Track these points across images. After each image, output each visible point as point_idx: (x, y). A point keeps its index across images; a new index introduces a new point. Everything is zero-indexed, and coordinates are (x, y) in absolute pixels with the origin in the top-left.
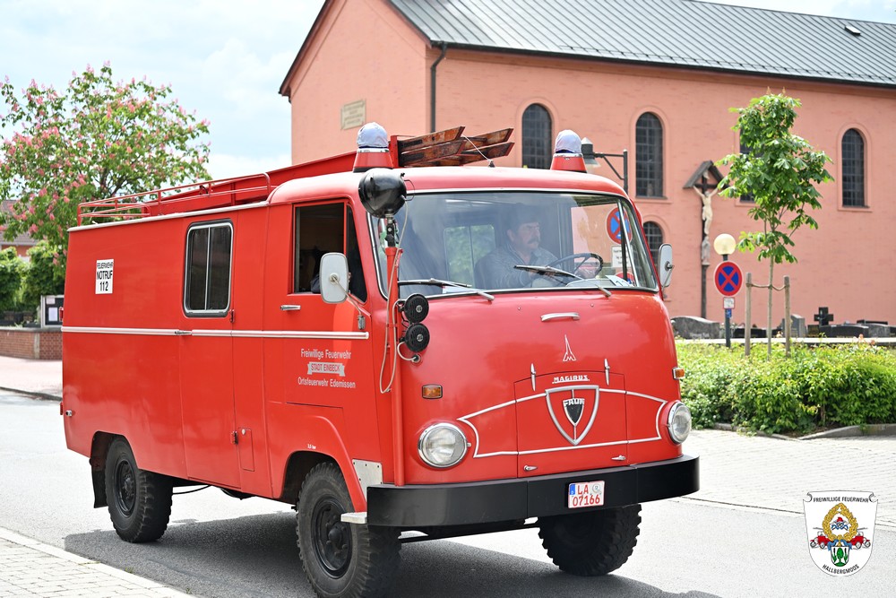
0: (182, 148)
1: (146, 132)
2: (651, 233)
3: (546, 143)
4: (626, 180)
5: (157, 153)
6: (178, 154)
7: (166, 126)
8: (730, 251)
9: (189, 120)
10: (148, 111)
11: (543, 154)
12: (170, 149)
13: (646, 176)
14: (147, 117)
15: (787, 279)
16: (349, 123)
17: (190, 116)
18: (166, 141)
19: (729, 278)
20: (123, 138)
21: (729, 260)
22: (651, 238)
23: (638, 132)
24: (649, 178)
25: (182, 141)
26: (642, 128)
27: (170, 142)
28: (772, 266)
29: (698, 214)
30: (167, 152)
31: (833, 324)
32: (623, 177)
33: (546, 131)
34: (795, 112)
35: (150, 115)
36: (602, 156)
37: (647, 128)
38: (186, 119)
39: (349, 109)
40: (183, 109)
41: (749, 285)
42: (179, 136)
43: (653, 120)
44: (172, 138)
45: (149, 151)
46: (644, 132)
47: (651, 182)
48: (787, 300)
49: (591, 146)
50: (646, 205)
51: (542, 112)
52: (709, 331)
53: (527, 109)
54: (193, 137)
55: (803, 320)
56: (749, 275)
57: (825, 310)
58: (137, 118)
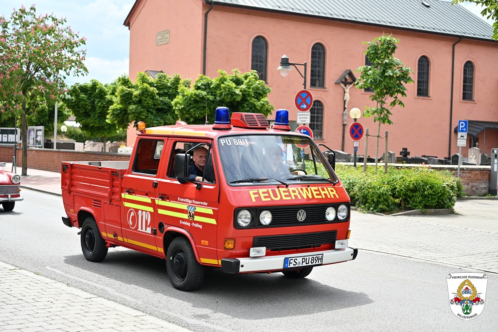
0: (71, 52)
1: (52, 42)
2: (317, 106)
3: (264, 56)
4: (305, 78)
5: (58, 54)
6: (69, 55)
7: (62, 40)
8: (358, 117)
9: (75, 37)
10: (54, 31)
11: (262, 63)
12: (65, 52)
13: (316, 76)
14: (53, 35)
15: (387, 133)
16: (160, 42)
17: (76, 35)
18: (63, 48)
19: (357, 131)
20: (40, 45)
21: (357, 122)
22: (317, 109)
23: (313, 53)
24: (317, 77)
25: (71, 48)
26: (315, 51)
27: (65, 49)
28: (380, 125)
29: (342, 97)
30: (63, 54)
31: (409, 157)
32: (304, 76)
33: (265, 50)
34: (397, 46)
35: (55, 34)
36: (293, 64)
37: (317, 51)
38: (73, 36)
39: (161, 34)
40: (72, 31)
41: (367, 135)
42: (70, 45)
43: (320, 47)
44: (65, 46)
45: (53, 53)
46: (316, 53)
47: (318, 79)
48: (387, 143)
49: (288, 59)
50: (315, 91)
51: (262, 41)
52: (346, 158)
53: (255, 38)
54: (77, 46)
55: (394, 154)
56: (367, 130)
57: (405, 149)
58: (47, 35)
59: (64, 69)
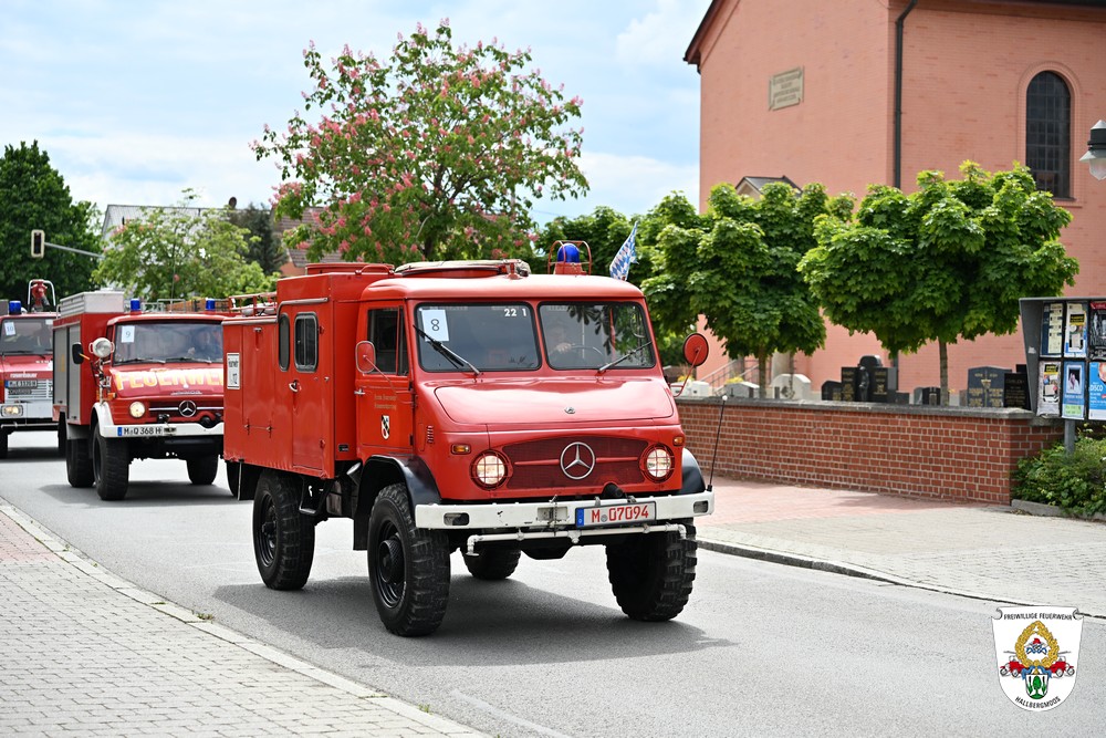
0: (544, 138)
1: (494, 114)
5: (510, 143)
6: (538, 144)
7: (522, 108)
9: (554, 97)
10: (498, 86)
11: (1057, 143)
12: (529, 139)
14: (498, 95)
16: (780, 101)
17: (556, 92)
18: (523, 127)
20: (464, 122)
25: (544, 127)
27: (528, 129)
30: (524, 142)
33: (1062, 110)
35: (501, 92)
38: (549, 97)
39: (782, 81)
40: (547, 82)
42: (540, 119)
44: (529, 123)
45: (499, 141)
51: (1056, 85)
53: (1034, 79)
54: (559, 121)
58: (483, 97)
59: (526, 181)
